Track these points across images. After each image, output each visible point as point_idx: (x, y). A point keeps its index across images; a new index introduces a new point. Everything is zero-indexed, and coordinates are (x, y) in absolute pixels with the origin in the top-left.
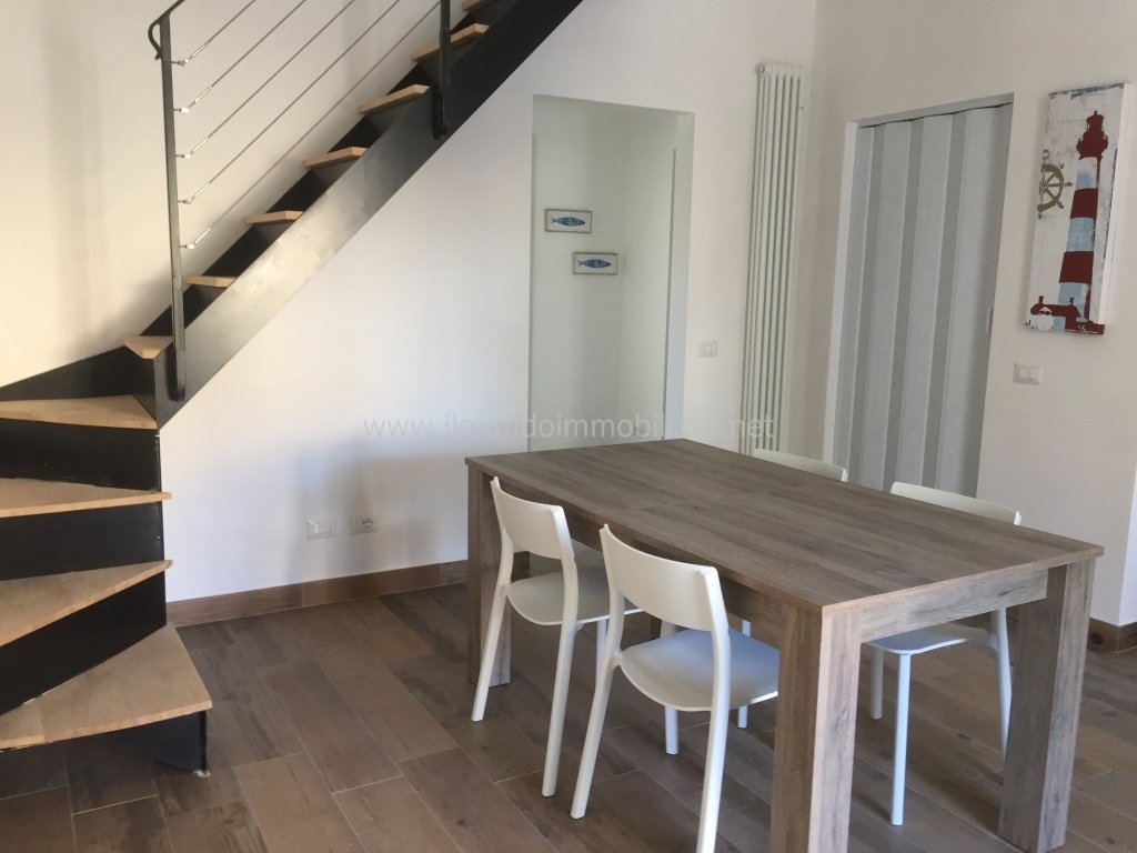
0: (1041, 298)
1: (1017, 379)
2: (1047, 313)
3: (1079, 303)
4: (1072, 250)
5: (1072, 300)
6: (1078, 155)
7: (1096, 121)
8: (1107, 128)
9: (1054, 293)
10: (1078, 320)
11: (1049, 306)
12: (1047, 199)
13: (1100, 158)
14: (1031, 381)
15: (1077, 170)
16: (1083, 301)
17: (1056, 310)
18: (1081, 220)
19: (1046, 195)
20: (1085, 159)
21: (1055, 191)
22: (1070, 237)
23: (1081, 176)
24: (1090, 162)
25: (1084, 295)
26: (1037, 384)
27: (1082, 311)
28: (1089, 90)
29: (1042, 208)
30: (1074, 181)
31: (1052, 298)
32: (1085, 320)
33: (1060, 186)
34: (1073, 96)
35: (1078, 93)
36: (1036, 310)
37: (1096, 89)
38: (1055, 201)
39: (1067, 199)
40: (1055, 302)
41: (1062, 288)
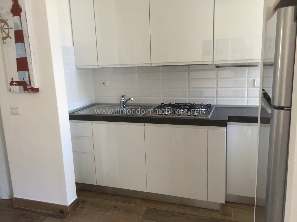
0: (12, 79)
1: (13, 114)
2: (16, 85)
4: (19, 57)
5: (24, 79)
6: (12, 15)
8: (20, 3)
10: (28, 87)
11: (16, 82)
12: (5, 35)
13: (20, 16)
15: (12, 21)
16: (28, 79)
17: (19, 84)
18: (20, 44)
19: (4, 33)
20: (15, 17)
21: (7, 31)
22: (17, 51)
23: (15, 24)
24: (17, 18)
25: (27, 76)
26: (19, 114)
27: (28, 83)
29: (4, 39)
30: (13, 27)
31: (16, 79)
32: (30, 87)
33: (8, 28)
36: (12, 84)
38: (8, 36)
39: (12, 35)
40: (18, 80)
41: (19, 75)
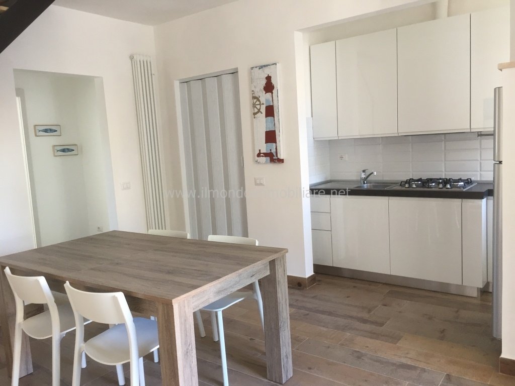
0: (260, 150)
1: (256, 184)
2: (263, 156)
3: (273, 151)
4: (268, 130)
5: (271, 150)
6: (264, 92)
7: (269, 78)
8: (273, 81)
9: (264, 148)
10: (274, 158)
11: (263, 153)
12: (256, 110)
13: (272, 93)
14: (261, 184)
15: (265, 97)
16: (275, 150)
17: (266, 155)
18: (270, 118)
19: (255, 109)
21: (258, 107)
22: (266, 125)
23: (267, 100)
24: (269, 94)
25: (275, 148)
26: (264, 185)
27: (275, 154)
28: (265, 66)
29: (255, 114)
30: (264, 103)
31: (264, 151)
32: (276, 158)
33: (260, 104)
34: (260, 68)
35: (261, 67)
36: (259, 155)
37: (267, 66)
38: (259, 111)
39: (263, 110)
40: (265, 152)
41: (266, 146)
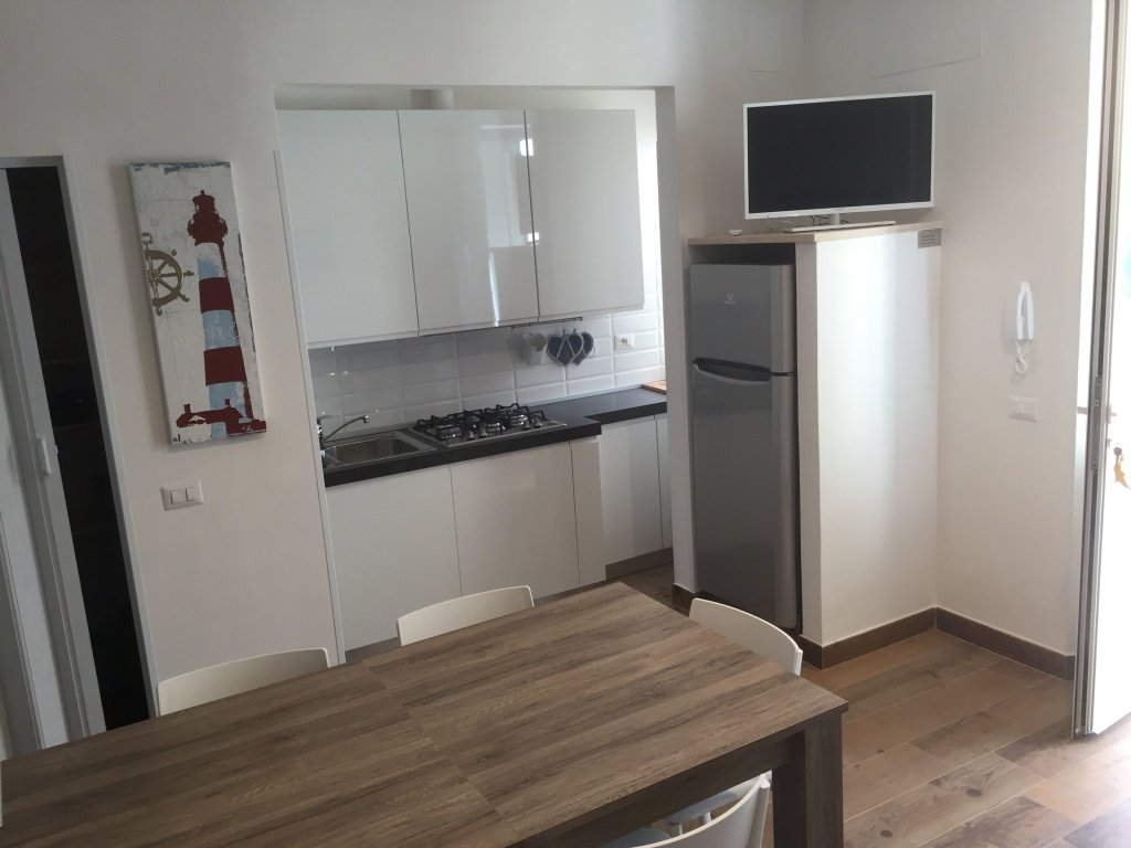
0: (187, 407)
1: (168, 506)
2: (200, 422)
3: (238, 403)
4: (213, 347)
5: (227, 402)
6: (192, 240)
7: (205, 203)
8: (221, 210)
9: (202, 397)
10: (241, 421)
11: (200, 414)
12: (163, 292)
13: (221, 245)
14: (189, 501)
15: (194, 257)
16: (241, 400)
17: (210, 417)
18: (216, 315)
19: (160, 288)
20: (202, 245)
21: (172, 282)
22: (206, 333)
23: (202, 264)
24: (209, 249)
25: (241, 393)
26: (199, 503)
27: (243, 412)
28: (187, 165)
29: (158, 302)
30: (195, 270)
31: (202, 406)
32: (250, 420)
33: (178, 274)
34: (167, 171)
35: (174, 167)
36: (185, 420)
37: (196, 165)
38: (176, 293)
40: (208, 408)
41: (212, 392)
